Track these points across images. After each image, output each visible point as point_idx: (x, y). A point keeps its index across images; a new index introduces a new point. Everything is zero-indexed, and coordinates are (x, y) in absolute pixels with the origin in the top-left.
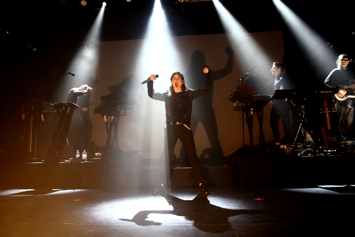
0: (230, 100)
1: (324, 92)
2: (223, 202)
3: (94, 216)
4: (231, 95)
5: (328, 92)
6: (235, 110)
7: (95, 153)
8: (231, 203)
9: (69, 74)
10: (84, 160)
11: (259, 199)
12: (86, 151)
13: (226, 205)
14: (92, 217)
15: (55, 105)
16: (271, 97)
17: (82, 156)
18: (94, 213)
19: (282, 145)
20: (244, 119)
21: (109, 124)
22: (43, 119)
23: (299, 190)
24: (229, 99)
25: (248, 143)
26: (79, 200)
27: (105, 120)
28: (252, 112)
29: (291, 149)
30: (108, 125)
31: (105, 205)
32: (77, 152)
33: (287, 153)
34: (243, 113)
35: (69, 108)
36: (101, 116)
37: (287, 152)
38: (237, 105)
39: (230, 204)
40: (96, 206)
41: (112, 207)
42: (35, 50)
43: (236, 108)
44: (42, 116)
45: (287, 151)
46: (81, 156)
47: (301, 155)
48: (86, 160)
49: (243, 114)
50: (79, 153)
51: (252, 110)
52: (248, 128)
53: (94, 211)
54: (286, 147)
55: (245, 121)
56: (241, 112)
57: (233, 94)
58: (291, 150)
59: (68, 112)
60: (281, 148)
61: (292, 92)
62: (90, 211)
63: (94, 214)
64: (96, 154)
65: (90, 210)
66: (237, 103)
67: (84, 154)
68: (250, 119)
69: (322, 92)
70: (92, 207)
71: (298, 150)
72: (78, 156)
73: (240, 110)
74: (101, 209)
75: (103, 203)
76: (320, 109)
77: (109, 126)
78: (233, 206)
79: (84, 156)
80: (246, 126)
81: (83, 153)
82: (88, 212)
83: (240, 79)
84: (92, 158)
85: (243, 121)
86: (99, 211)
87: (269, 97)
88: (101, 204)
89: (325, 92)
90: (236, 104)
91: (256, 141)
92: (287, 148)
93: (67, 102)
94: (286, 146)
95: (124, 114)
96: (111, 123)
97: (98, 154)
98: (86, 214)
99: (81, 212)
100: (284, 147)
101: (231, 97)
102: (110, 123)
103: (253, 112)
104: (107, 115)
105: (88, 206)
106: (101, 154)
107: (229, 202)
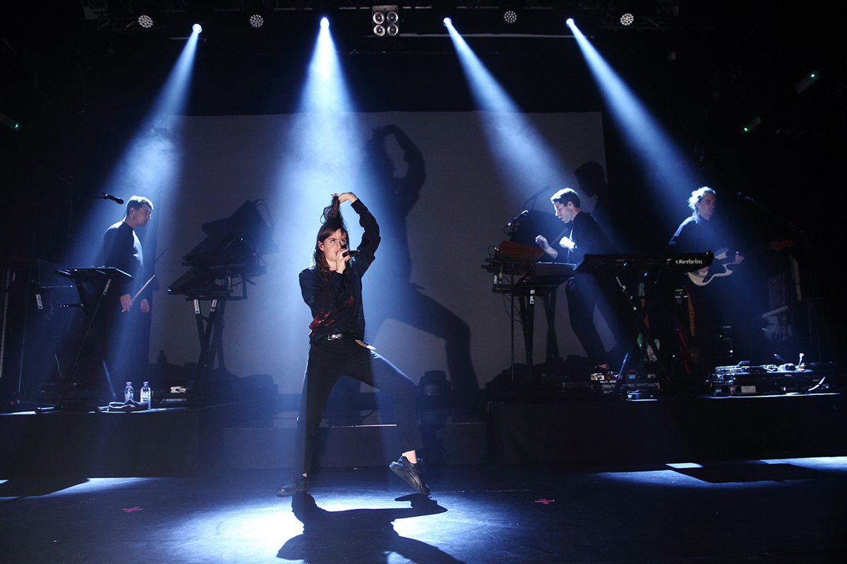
0: (485, 270)
1: (684, 262)
2: (468, 509)
3: (179, 552)
4: (487, 259)
5: (692, 262)
6: (494, 291)
7: (172, 388)
8: (483, 511)
9: (110, 200)
10: (145, 407)
11: (545, 502)
12: (149, 385)
13: (473, 517)
14: (173, 557)
15: (72, 271)
16: (574, 269)
17: (140, 396)
18: (178, 545)
19: (595, 374)
20: (515, 312)
21: (206, 319)
22: (40, 304)
23: (628, 476)
24: (483, 267)
25: (521, 359)
26: (135, 509)
27: (197, 309)
28: (532, 298)
29: (614, 382)
30: (204, 321)
31: (200, 521)
32: (126, 385)
33: (605, 392)
34: (512, 299)
35: (109, 281)
36: (187, 299)
37: (606, 389)
38: (500, 283)
39: (483, 516)
40: (178, 526)
41: (217, 528)
42: (17, 126)
43: (498, 289)
44: (38, 296)
45: (605, 386)
46: (137, 397)
47: (634, 397)
48: (150, 406)
49: (512, 302)
50: (131, 390)
51: (532, 295)
52: (522, 332)
53: (176, 541)
54: (603, 379)
55: (517, 317)
56: (509, 296)
57: (492, 257)
58: (613, 386)
59: (106, 290)
60: (592, 379)
61: (618, 261)
62: (167, 541)
63: (179, 549)
64: (174, 390)
65: (166, 537)
66: (500, 278)
67: (144, 391)
68: (527, 314)
69: (680, 261)
70: (169, 527)
71: (629, 385)
72: (129, 396)
73: (507, 292)
74: (192, 535)
75: (196, 517)
76: (677, 290)
77: (205, 323)
78: (489, 520)
79: (146, 396)
80: (519, 328)
81: (142, 390)
82: (162, 542)
83: (509, 224)
84: (163, 400)
85: (513, 316)
86: (188, 539)
87: (571, 268)
88: (190, 519)
89: (687, 262)
90: (498, 279)
91: (540, 357)
92: (605, 379)
93: (103, 267)
94: (603, 377)
95: (242, 295)
96: (210, 316)
97: (177, 390)
98: (159, 548)
99: (145, 544)
100: (599, 379)
101: (488, 264)
102: (208, 316)
103: (534, 298)
104: (200, 296)
105: (160, 525)
106: (184, 389)
107: (481, 509)
